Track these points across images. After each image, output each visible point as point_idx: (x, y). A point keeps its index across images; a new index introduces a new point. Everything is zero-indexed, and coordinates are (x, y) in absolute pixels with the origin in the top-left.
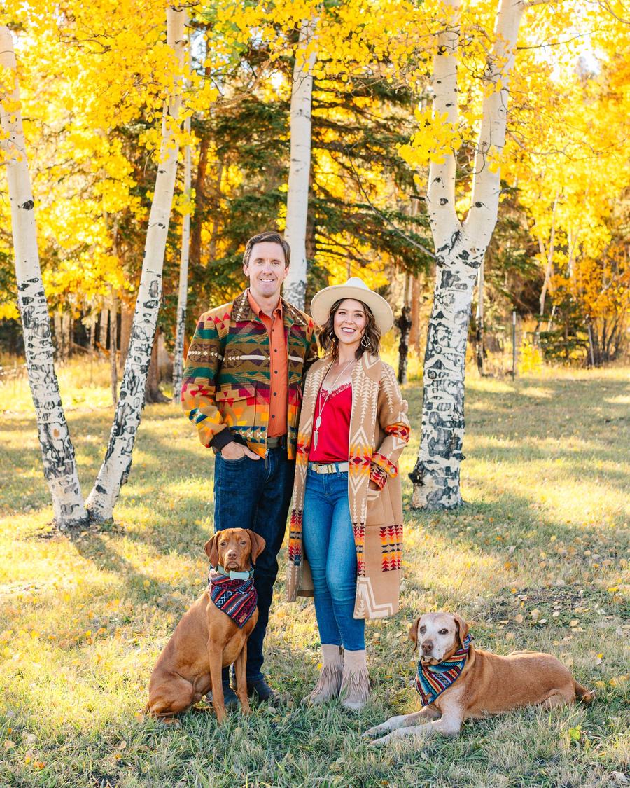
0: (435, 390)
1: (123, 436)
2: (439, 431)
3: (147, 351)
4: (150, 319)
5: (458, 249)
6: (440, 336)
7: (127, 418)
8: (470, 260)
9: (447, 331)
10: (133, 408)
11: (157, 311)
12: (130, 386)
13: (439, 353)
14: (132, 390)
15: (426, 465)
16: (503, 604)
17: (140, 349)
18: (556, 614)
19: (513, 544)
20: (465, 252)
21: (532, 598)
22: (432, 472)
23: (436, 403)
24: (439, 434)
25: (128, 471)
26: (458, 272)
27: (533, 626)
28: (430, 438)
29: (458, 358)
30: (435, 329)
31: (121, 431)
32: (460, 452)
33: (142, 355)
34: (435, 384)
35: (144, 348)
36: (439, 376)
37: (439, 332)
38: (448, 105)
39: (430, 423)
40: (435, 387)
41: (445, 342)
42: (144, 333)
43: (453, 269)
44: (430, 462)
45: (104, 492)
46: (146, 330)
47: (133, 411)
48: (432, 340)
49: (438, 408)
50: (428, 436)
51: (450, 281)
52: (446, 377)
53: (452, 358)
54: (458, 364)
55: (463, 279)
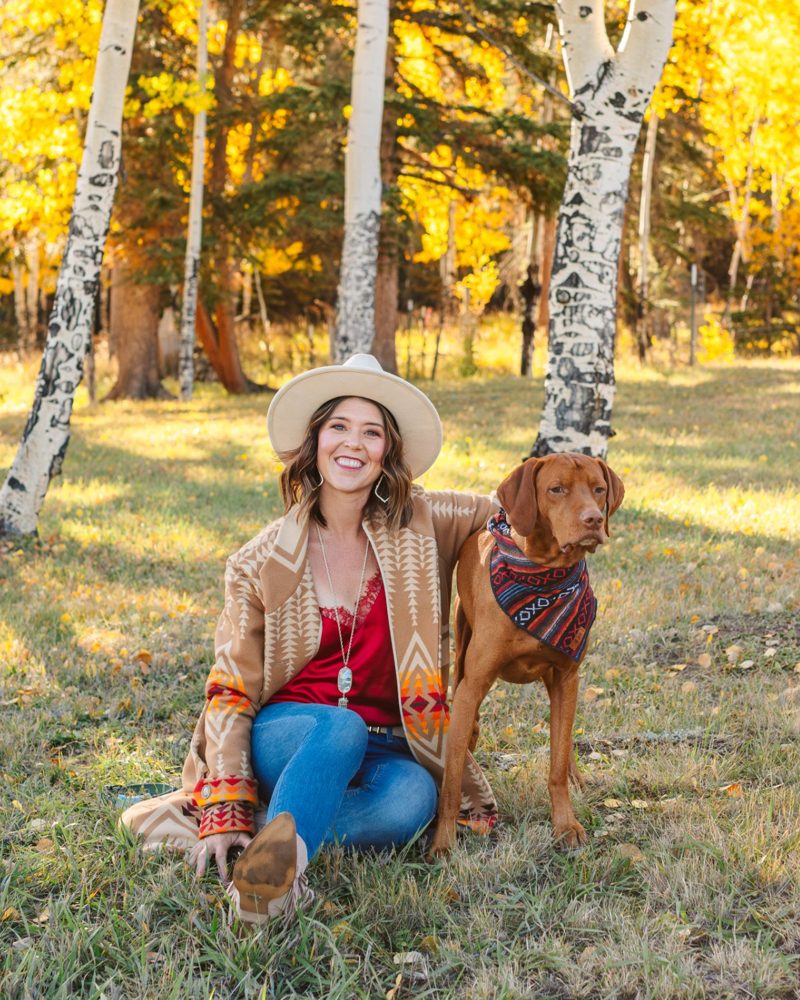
0: (568, 322)
1: (53, 397)
2: (573, 389)
3: (94, 258)
4: (100, 204)
5: (608, 91)
6: (576, 234)
7: (61, 367)
8: (628, 108)
9: (588, 225)
10: (71, 351)
11: (112, 192)
12: (65, 314)
13: (575, 261)
14: (69, 321)
15: (551, 444)
16: (676, 639)
17: (83, 253)
18: (770, 652)
19: (693, 560)
20: (618, 95)
21: (725, 629)
23: (569, 343)
24: (573, 394)
25: (61, 454)
26: (607, 128)
27: (729, 672)
28: (559, 400)
29: (606, 269)
30: (568, 222)
31: (50, 389)
32: (607, 423)
33: (86, 263)
34: (568, 311)
35: (89, 252)
36: (575, 298)
37: (575, 227)
39: (559, 375)
40: (567, 317)
41: (585, 244)
42: (91, 228)
43: (599, 123)
44: (558, 439)
45: (22, 488)
46: (93, 223)
47: (71, 356)
48: (564, 240)
49: (571, 352)
50: (556, 396)
51: (595, 144)
52: (585, 301)
53: (596, 269)
54: (606, 279)
55: (617, 141)
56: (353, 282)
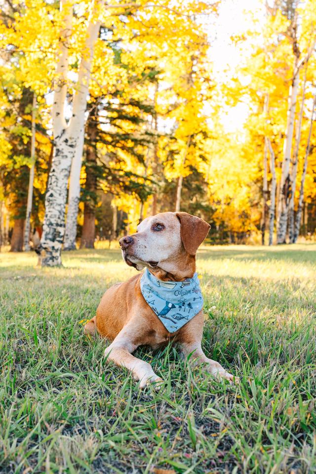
0: (50, 208)
2: (50, 228)
5: (63, 138)
6: (53, 181)
8: (69, 143)
9: (56, 178)
13: (52, 189)
15: (43, 245)
20: (66, 139)
22: (45, 248)
23: (49, 214)
24: (50, 230)
26: (63, 149)
29: (62, 192)
30: (51, 178)
32: (61, 239)
36: (52, 201)
37: (53, 179)
38: (62, 66)
40: (50, 206)
41: (55, 184)
43: (60, 148)
44: (45, 243)
48: (50, 183)
49: (50, 217)
50: (45, 230)
51: (59, 154)
52: (54, 202)
53: (58, 192)
54: (62, 195)
55: (66, 153)
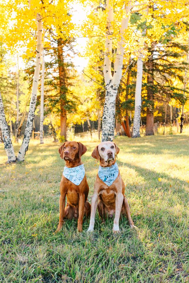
0: (104, 125)
1: (26, 138)
2: (105, 136)
3: (32, 116)
4: (33, 107)
5: (110, 85)
6: (106, 110)
7: (27, 134)
8: (114, 88)
9: (107, 108)
11: (35, 105)
13: (105, 115)
14: (28, 126)
17: (30, 115)
20: (112, 86)
23: (104, 129)
24: (105, 137)
25: (27, 148)
35: (31, 115)
36: (105, 121)
38: (108, 44)
39: (103, 134)
41: (107, 112)
42: (32, 111)
43: (109, 91)
45: (21, 153)
47: (28, 132)
48: (104, 111)
51: (108, 94)
52: (107, 121)
53: (109, 116)
54: (111, 118)
55: (112, 94)
56: (136, 118)
